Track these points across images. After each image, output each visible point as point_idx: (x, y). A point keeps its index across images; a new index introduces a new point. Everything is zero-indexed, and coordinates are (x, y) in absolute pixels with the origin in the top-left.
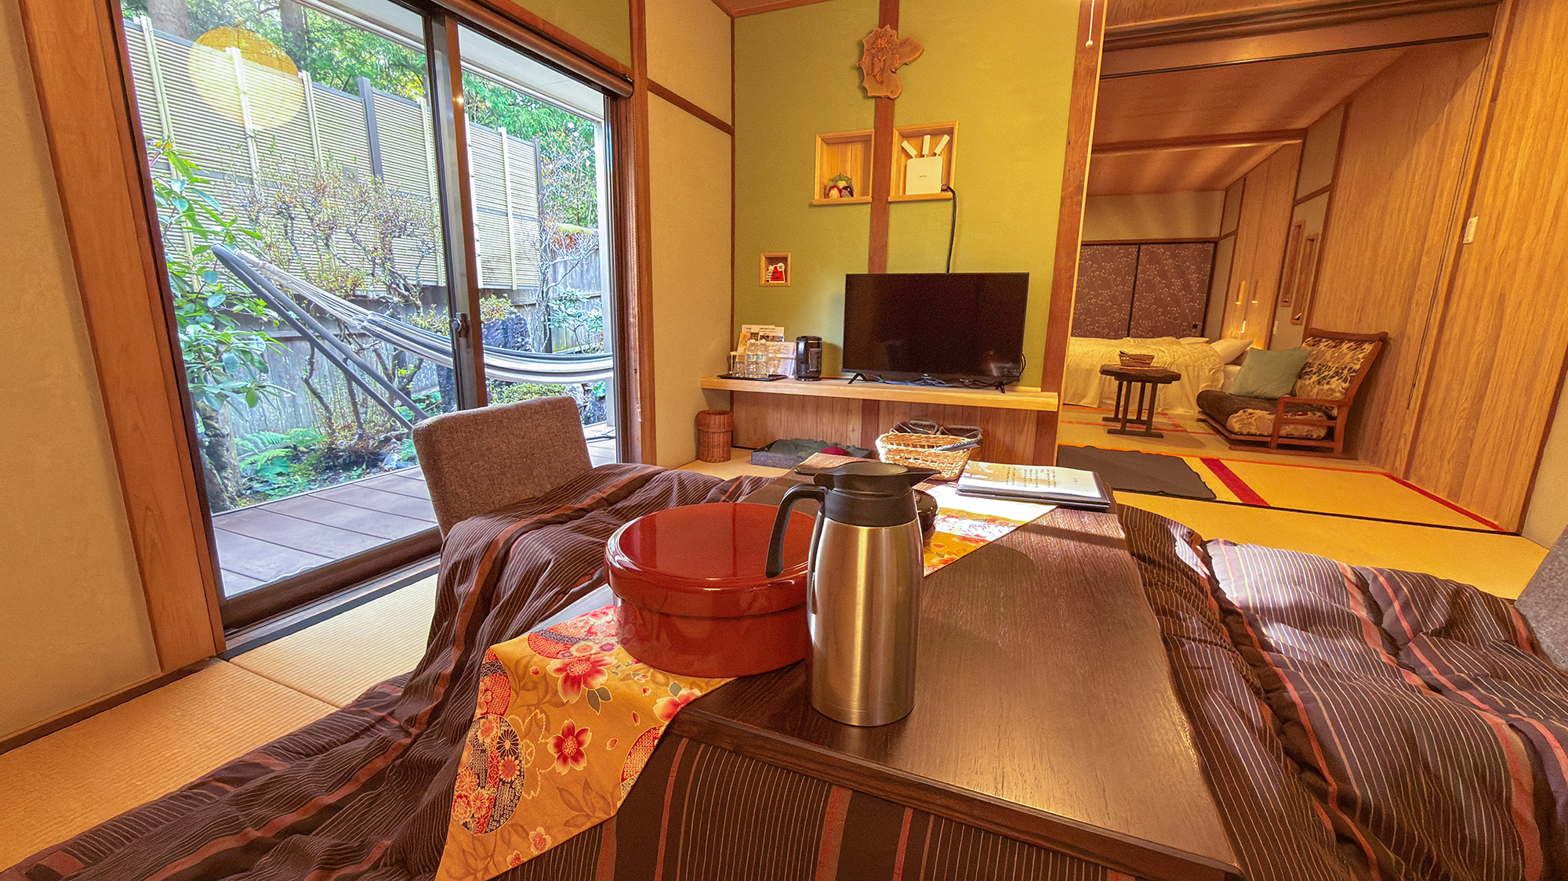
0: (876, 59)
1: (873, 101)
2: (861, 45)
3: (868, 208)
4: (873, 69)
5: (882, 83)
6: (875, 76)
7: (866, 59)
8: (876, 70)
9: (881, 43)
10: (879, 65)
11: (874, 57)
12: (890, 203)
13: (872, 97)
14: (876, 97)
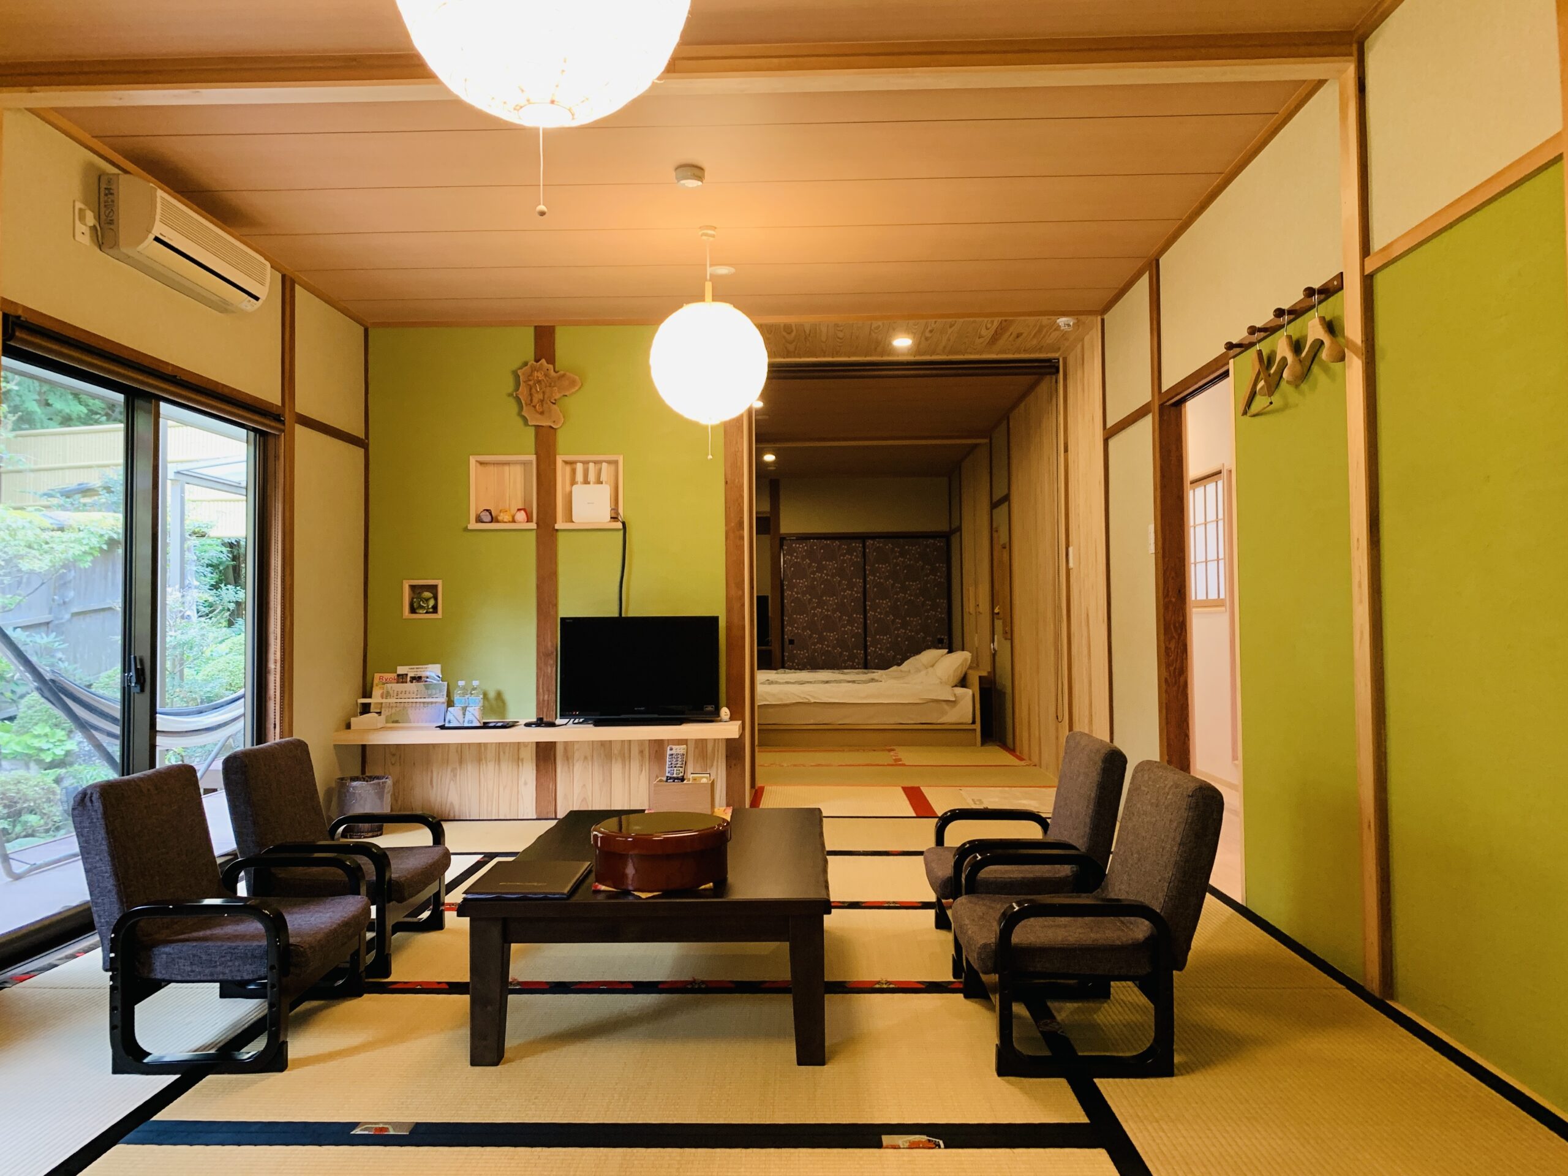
0: (533, 390)
1: (533, 428)
2: (516, 374)
3: (533, 535)
4: (531, 400)
5: (542, 413)
6: (534, 407)
7: (523, 391)
8: (535, 400)
9: (539, 375)
10: (537, 397)
11: (531, 389)
12: (557, 530)
13: (532, 426)
14: (535, 426)
